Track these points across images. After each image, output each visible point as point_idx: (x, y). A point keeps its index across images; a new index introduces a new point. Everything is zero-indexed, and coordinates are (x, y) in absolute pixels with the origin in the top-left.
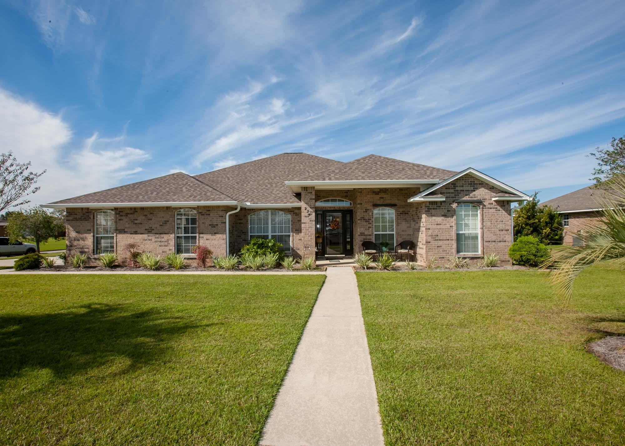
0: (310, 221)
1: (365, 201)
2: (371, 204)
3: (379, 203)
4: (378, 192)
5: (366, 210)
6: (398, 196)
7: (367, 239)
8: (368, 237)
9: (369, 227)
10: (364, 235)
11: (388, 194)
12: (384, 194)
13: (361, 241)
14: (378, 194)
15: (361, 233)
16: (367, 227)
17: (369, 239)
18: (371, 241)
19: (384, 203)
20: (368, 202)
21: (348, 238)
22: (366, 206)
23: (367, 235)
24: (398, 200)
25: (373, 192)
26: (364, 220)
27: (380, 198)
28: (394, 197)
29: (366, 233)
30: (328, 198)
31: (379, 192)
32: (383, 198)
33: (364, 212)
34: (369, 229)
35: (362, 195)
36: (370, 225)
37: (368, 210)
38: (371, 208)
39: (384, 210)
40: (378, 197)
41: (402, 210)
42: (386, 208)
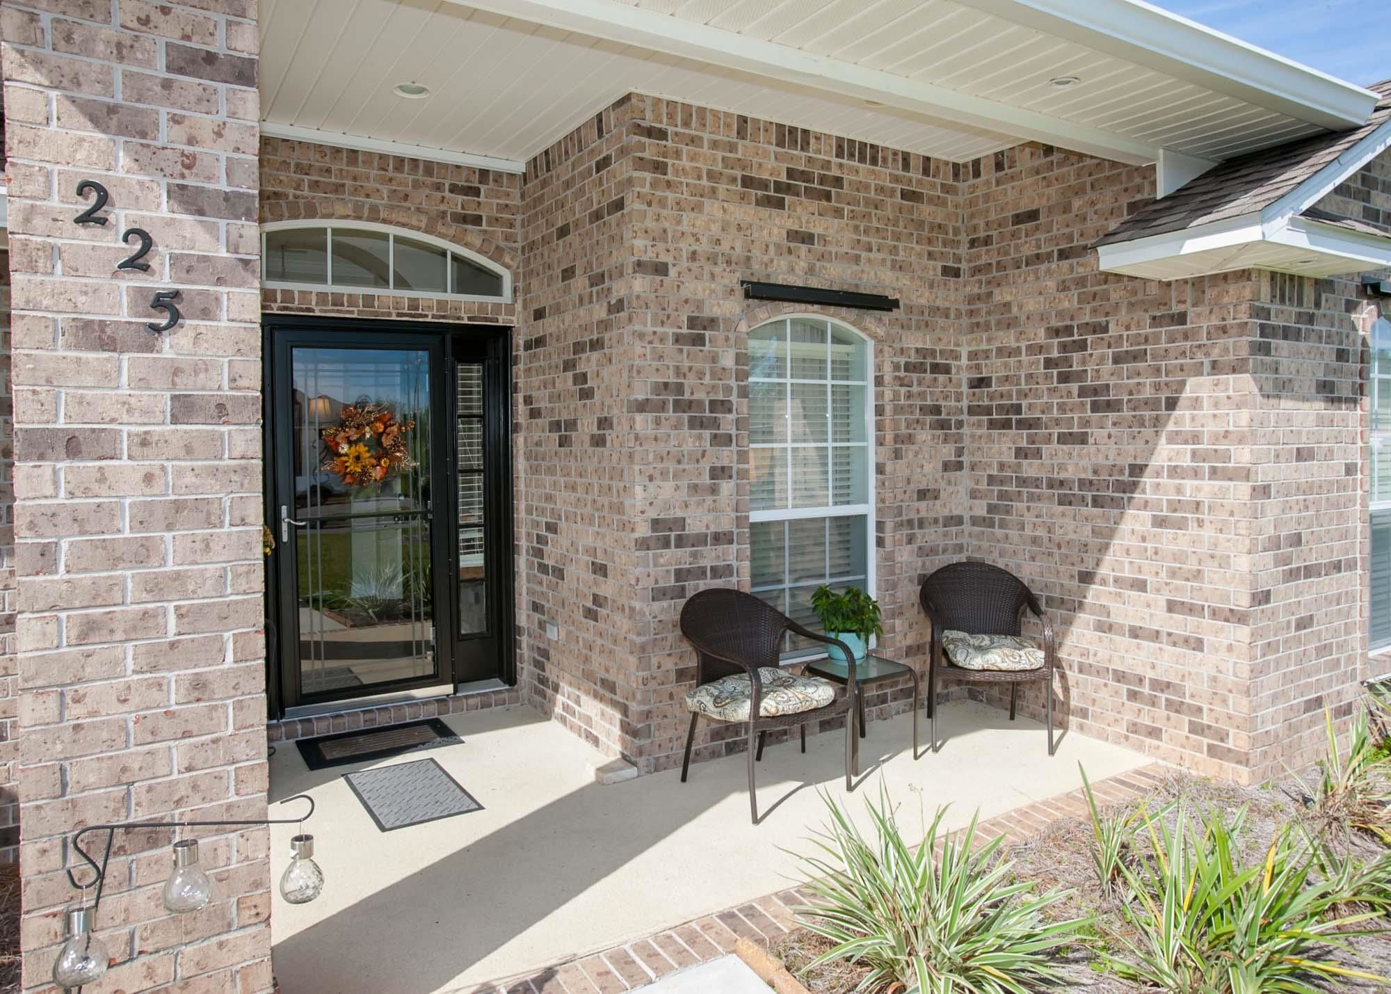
0: (184, 408)
1: (686, 246)
2: (732, 279)
3: (782, 279)
4: (779, 187)
5: (692, 322)
6: (897, 238)
7: (702, 573)
8: (710, 557)
9: (719, 473)
10: (681, 541)
11: (838, 213)
12: (814, 205)
13: (659, 594)
14: (780, 204)
15: (656, 524)
16: (706, 466)
17: (716, 572)
18: (730, 583)
19: (814, 283)
20: (712, 259)
21: (470, 548)
22: (694, 288)
23: (701, 540)
24: (899, 267)
25: (748, 182)
26: (678, 406)
27: (793, 236)
28: (874, 241)
29: (697, 522)
30: (312, 212)
31: (789, 189)
32: (808, 238)
33: (678, 339)
34: (714, 490)
35: (671, 196)
36: (726, 456)
37: (712, 323)
38: (730, 307)
39: (817, 332)
40: (775, 225)
41: (914, 341)
42: (833, 319)
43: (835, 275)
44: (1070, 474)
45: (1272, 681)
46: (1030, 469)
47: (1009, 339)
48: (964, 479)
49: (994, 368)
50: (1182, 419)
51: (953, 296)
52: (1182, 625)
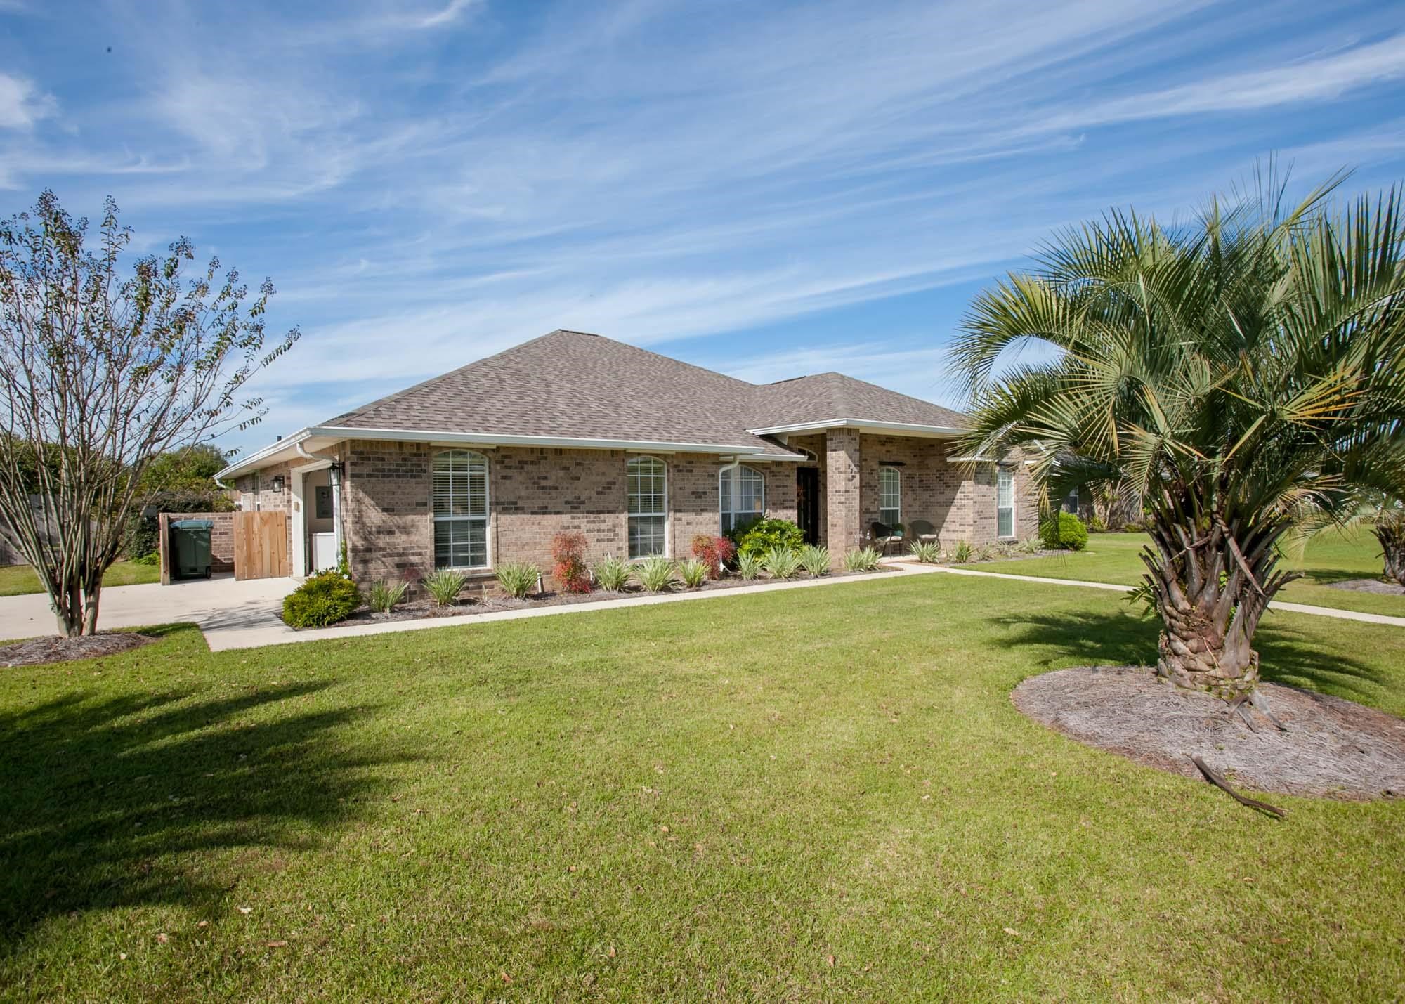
0: (854, 488)
1: (870, 455)
2: (878, 461)
3: (886, 460)
5: (871, 470)
6: (905, 449)
7: (873, 519)
8: (873, 516)
9: (874, 499)
10: (869, 513)
11: (894, 445)
12: (890, 444)
14: (884, 445)
17: (875, 519)
19: (890, 462)
20: (874, 457)
22: (871, 463)
24: (906, 456)
25: (879, 441)
26: (869, 486)
27: (887, 451)
28: (900, 453)
29: (872, 510)
31: (886, 441)
32: (889, 452)
33: (869, 473)
34: (874, 503)
36: (876, 496)
37: (874, 470)
38: (876, 467)
39: (889, 470)
40: (884, 449)
41: (908, 472)
42: (892, 468)
43: (894, 459)
44: (942, 500)
45: (977, 537)
46: (932, 500)
47: (928, 472)
48: (918, 502)
49: (924, 478)
50: (961, 489)
51: (915, 461)
52: (962, 528)
